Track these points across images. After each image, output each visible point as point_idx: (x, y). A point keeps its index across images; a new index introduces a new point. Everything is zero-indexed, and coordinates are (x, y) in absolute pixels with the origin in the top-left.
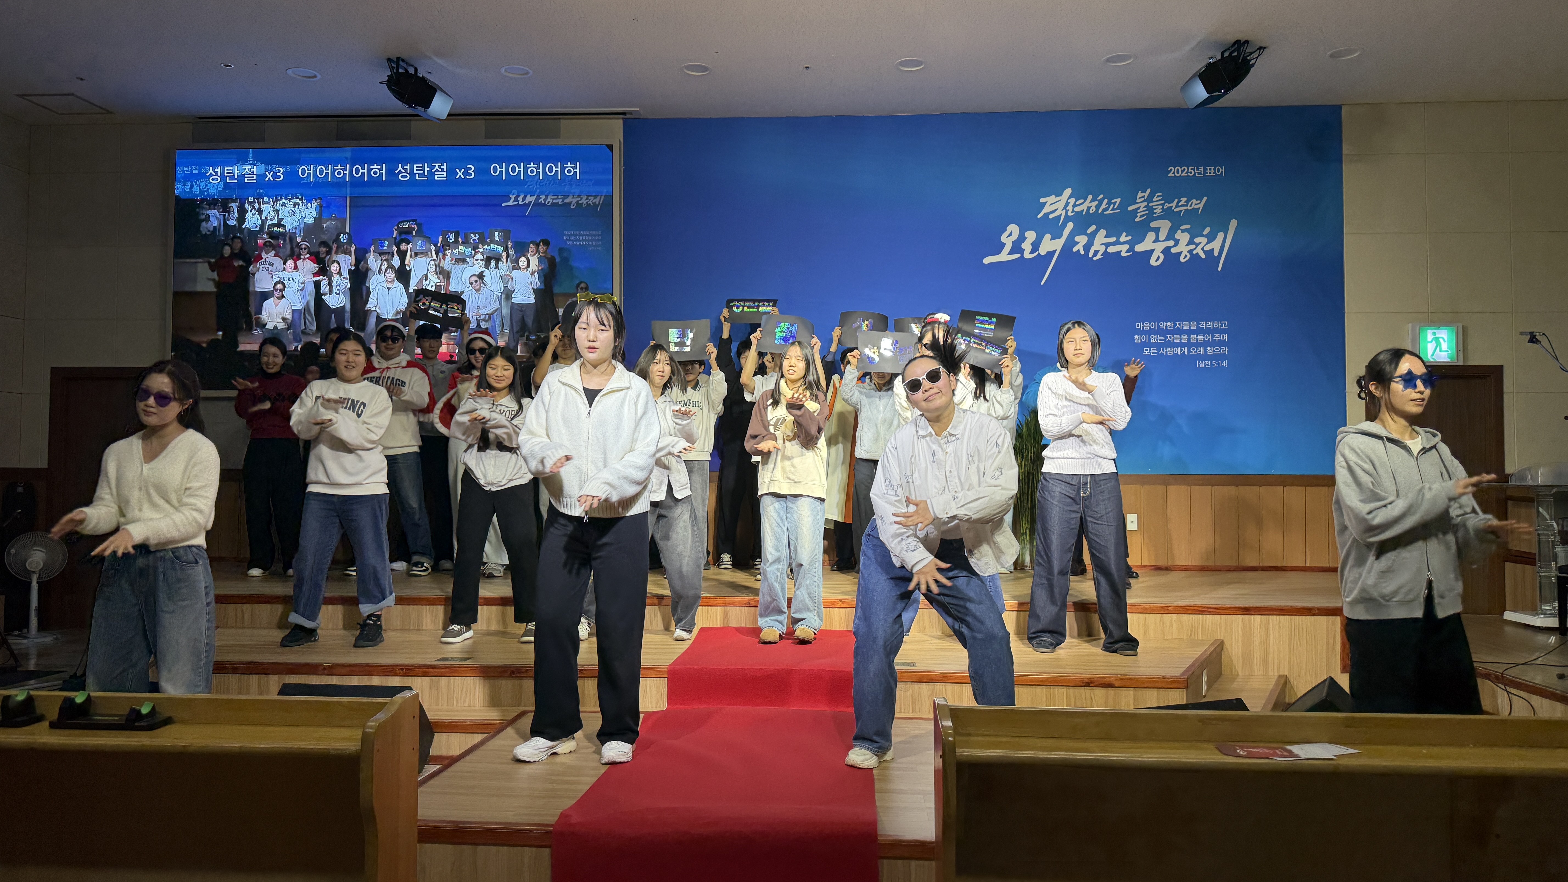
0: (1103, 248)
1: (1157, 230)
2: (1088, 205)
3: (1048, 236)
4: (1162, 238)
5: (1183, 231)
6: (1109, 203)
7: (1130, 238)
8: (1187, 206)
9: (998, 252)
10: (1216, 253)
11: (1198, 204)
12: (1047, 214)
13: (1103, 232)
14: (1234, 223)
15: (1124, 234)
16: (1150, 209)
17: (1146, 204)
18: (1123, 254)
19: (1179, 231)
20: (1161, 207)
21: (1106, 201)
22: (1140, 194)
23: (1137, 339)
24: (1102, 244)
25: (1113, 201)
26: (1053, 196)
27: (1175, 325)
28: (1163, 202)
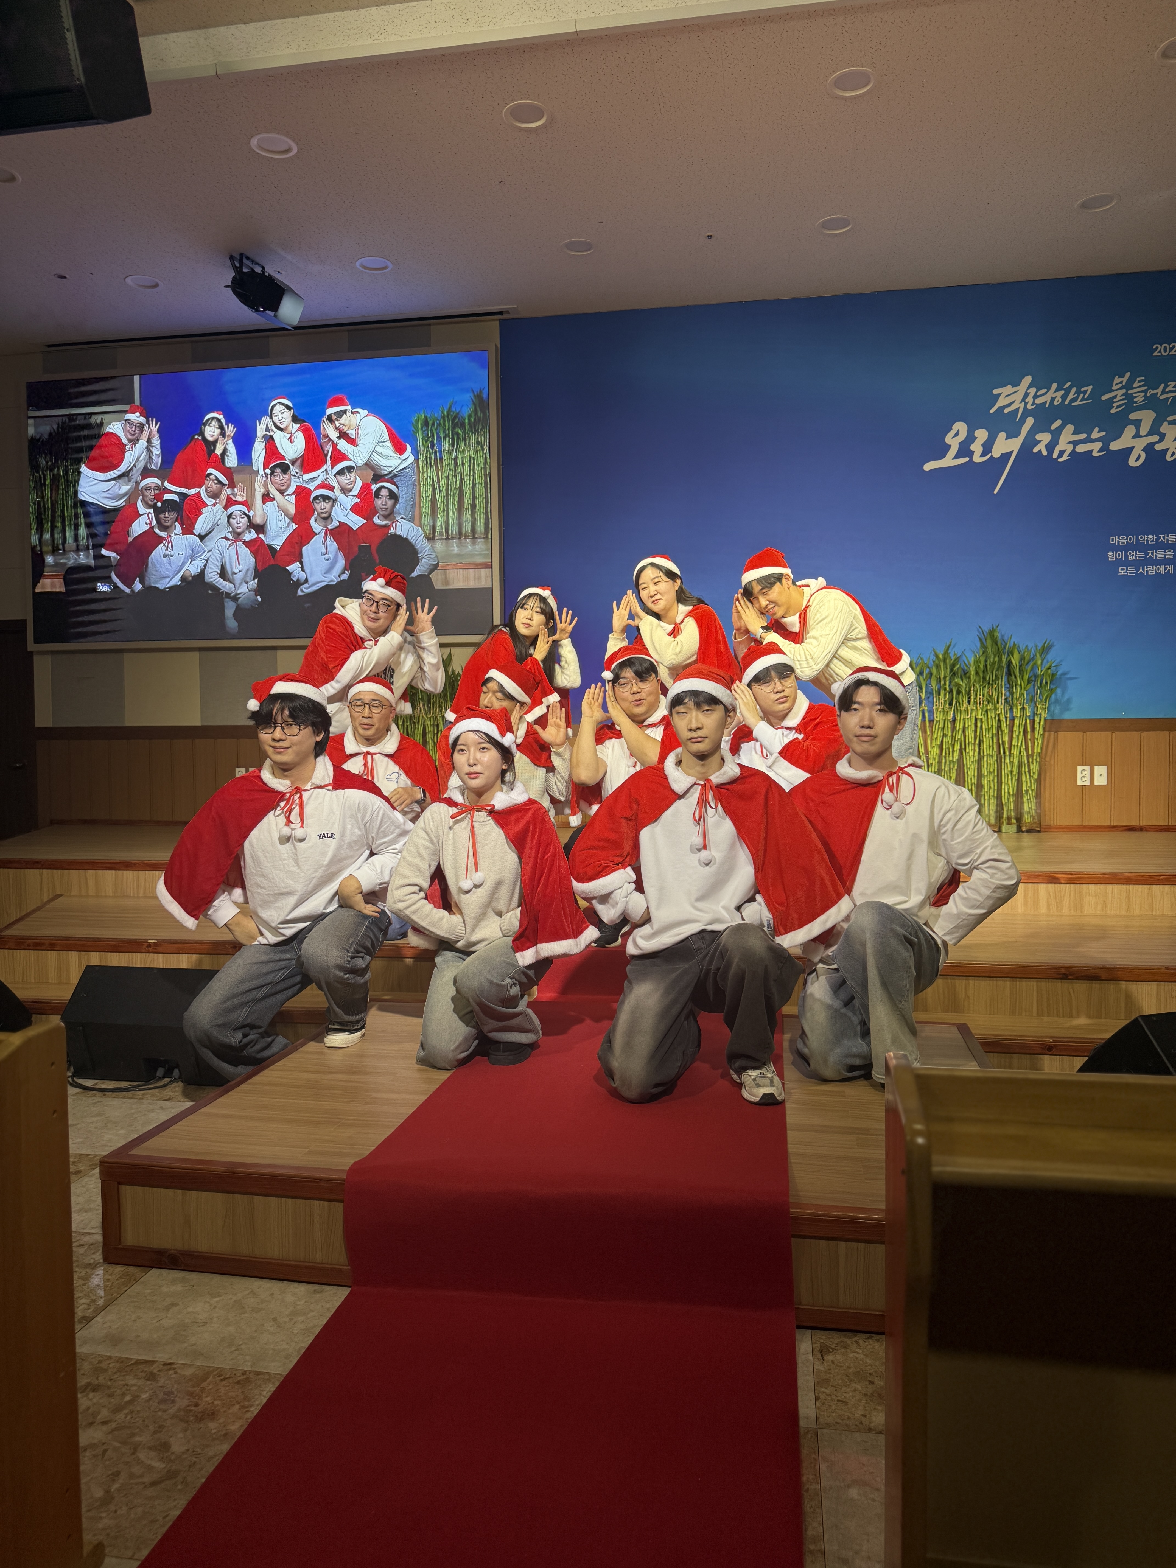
0: (1070, 447)
1: (1137, 424)
2: (1052, 395)
3: (1002, 435)
4: (1144, 431)
5: (1170, 423)
6: (1078, 392)
7: (1104, 433)
8: (1173, 392)
9: (942, 456)
12: (1001, 409)
13: (1070, 428)
15: (1097, 429)
16: (1129, 398)
17: (1124, 391)
18: (1095, 454)
20: (1143, 394)
21: (1074, 390)
22: (1117, 380)
23: (1111, 556)
24: (1069, 443)
25: (1082, 390)
26: (1010, 386)
27: (1159, 538)
28: (1146, 387)
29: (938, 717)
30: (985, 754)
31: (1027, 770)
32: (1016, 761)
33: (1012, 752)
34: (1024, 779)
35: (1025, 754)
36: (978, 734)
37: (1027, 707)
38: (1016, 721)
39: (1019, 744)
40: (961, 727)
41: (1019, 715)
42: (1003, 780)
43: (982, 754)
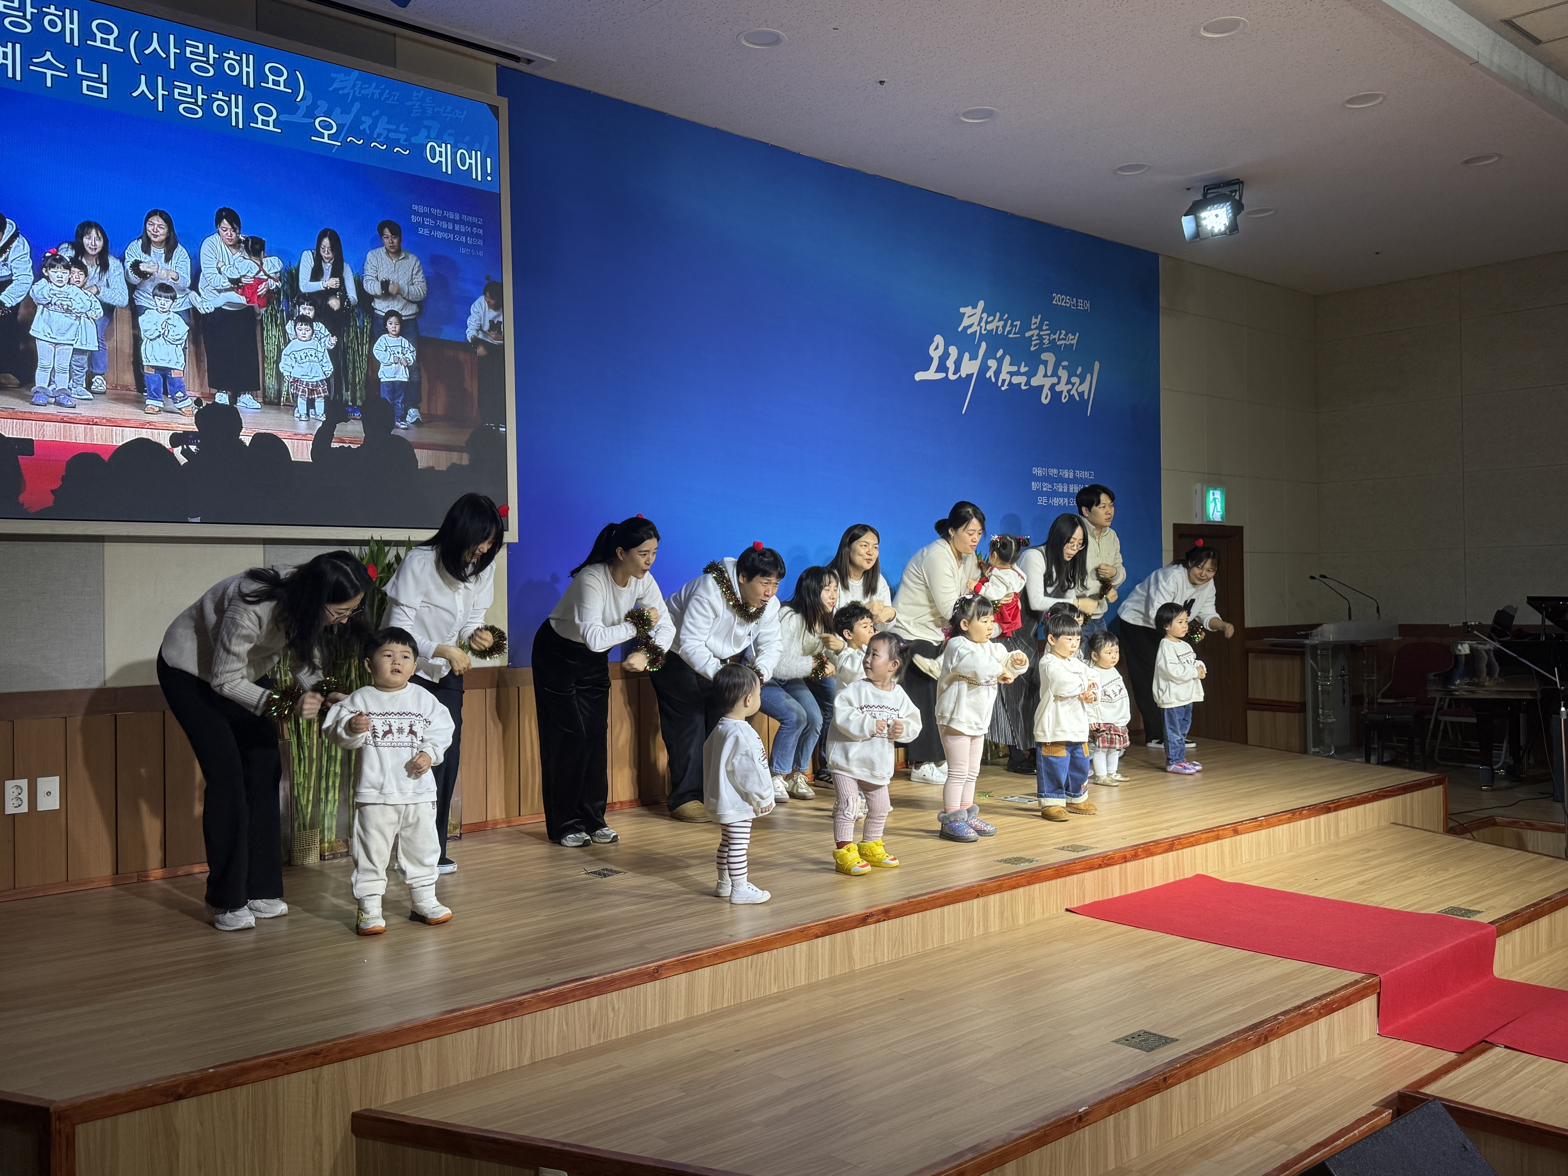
0: (1008, 377)
1: (1045, 363)
2: (995, 324)
3: (967, 356)
5: (1064, 367)
6: (1012, 325)
7: (1027, 369)
8: (1065, 339)
9: (926, 368)
10: (1086, 397)
11: (1073, 340)
12: (966, 328)
13: (1008, 359)
14: (1097, 365)
15: (1023, 363)
16: (1040, 337)
17: (1037, 332)
18: (1023, 387)
19: (1061, 367)
20: (1048, 337)
21: (1010, 322)
22: (1034, 320)
23: (1035, 486)
24: (1007, 373)
25: (1015, 323)
26: (970, 307)
27: (1059, 472)
28: (1049, 332)
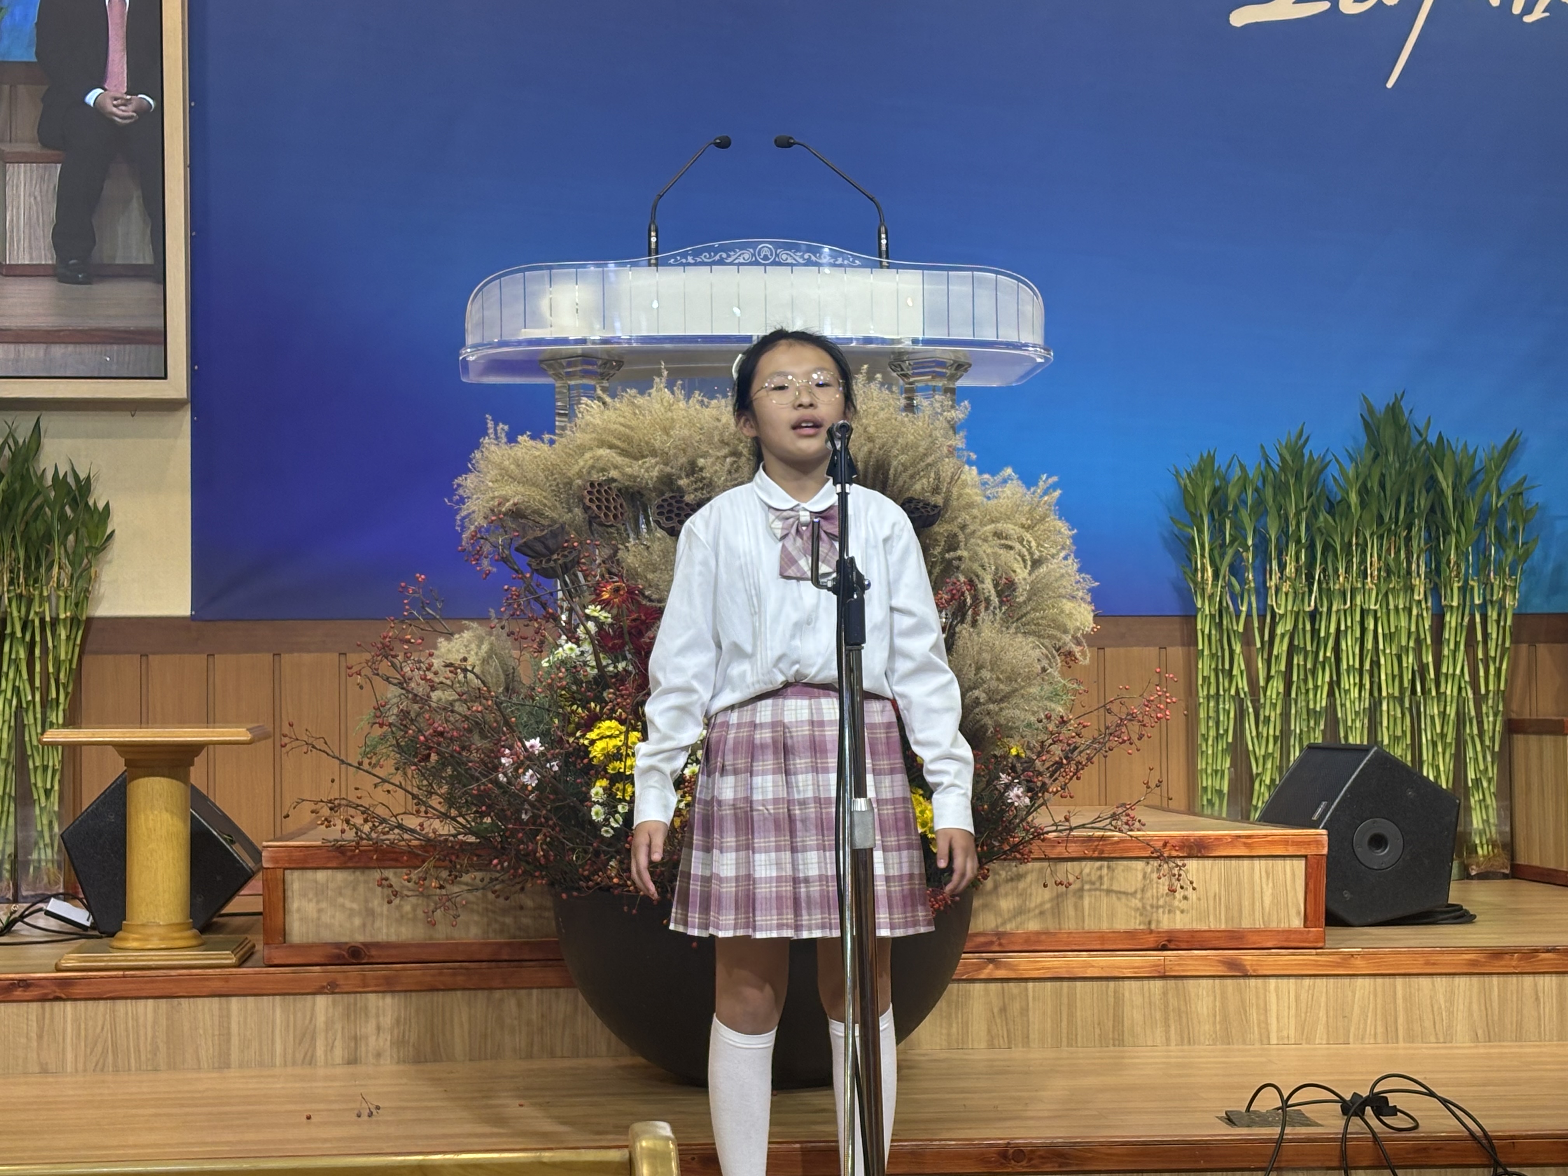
29: (1282, 605)
30: (1384, 694)
31: (1475, 731)
32: (1451, 711)
33: (1442, 690)
34: (1470, 753)
35: (1470, 695)
36: (1369, 645)
37: (1475, 584)
38: (1448, 618)
39: (1458, 672)
40: (1332, 630)
41: (1455, 604)
42: (1425, 757)
43: (1376, 694)
